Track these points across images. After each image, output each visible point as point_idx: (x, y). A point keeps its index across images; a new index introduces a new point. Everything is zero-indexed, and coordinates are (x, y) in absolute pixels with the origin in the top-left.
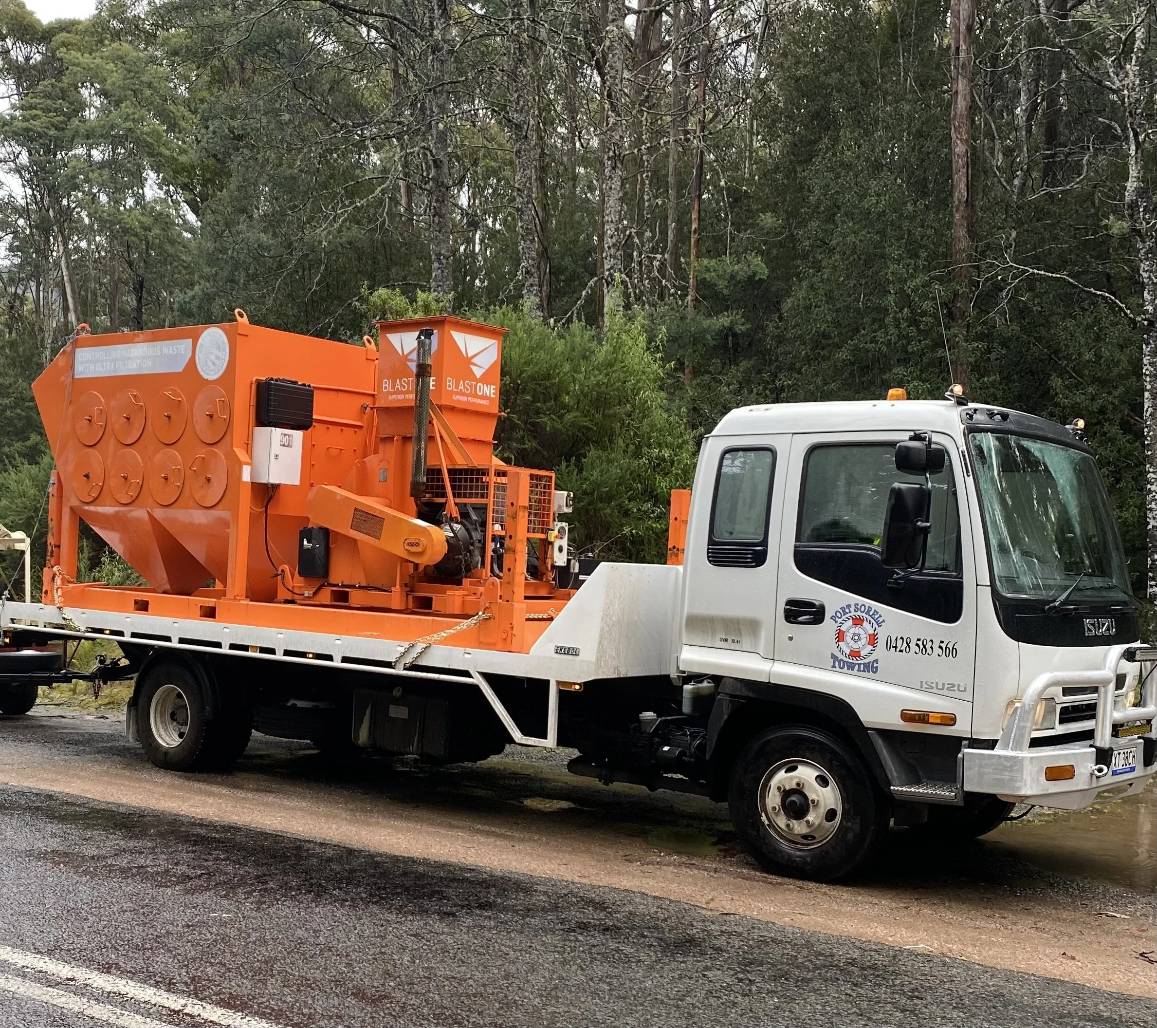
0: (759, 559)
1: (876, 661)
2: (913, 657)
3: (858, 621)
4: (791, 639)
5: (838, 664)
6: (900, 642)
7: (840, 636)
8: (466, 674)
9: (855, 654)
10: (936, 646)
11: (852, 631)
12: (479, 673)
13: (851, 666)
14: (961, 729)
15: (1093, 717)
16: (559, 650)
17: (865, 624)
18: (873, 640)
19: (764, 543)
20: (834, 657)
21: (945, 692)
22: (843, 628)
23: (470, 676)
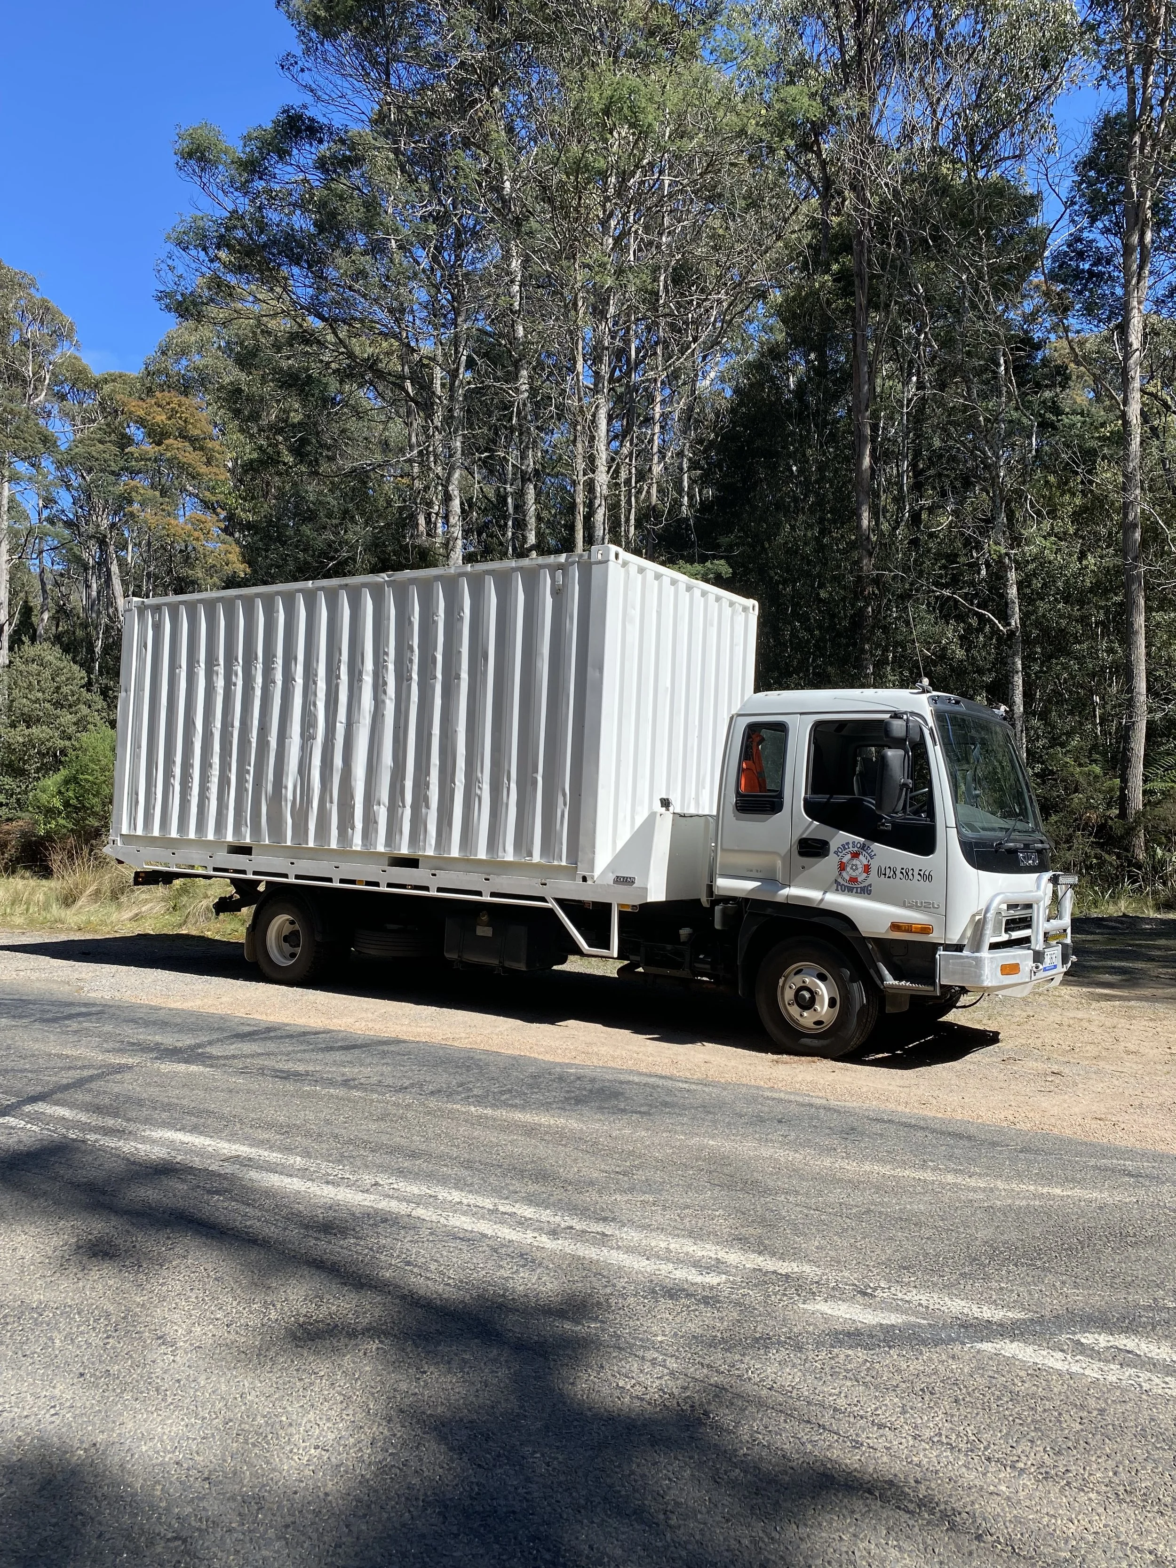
0: (777, 808)
1: (870, 885)
2: (898, 882)
3: (855, 855)
4: (803, 868)
5: (841, 888)
6: (888, 871)
7: (842, 867)
9: (853, 880)
10: (916, 873)
11: (851, 862)
12: (554, 899)
13: (850, 890)
15: (1029, 927)
16: (618, 879)
17: (861, 857)
18: (867, 869)
19: (781, 795)
20: (837, 882)
21: (924, 909)
22: (844, 860)
23: (546, 901)
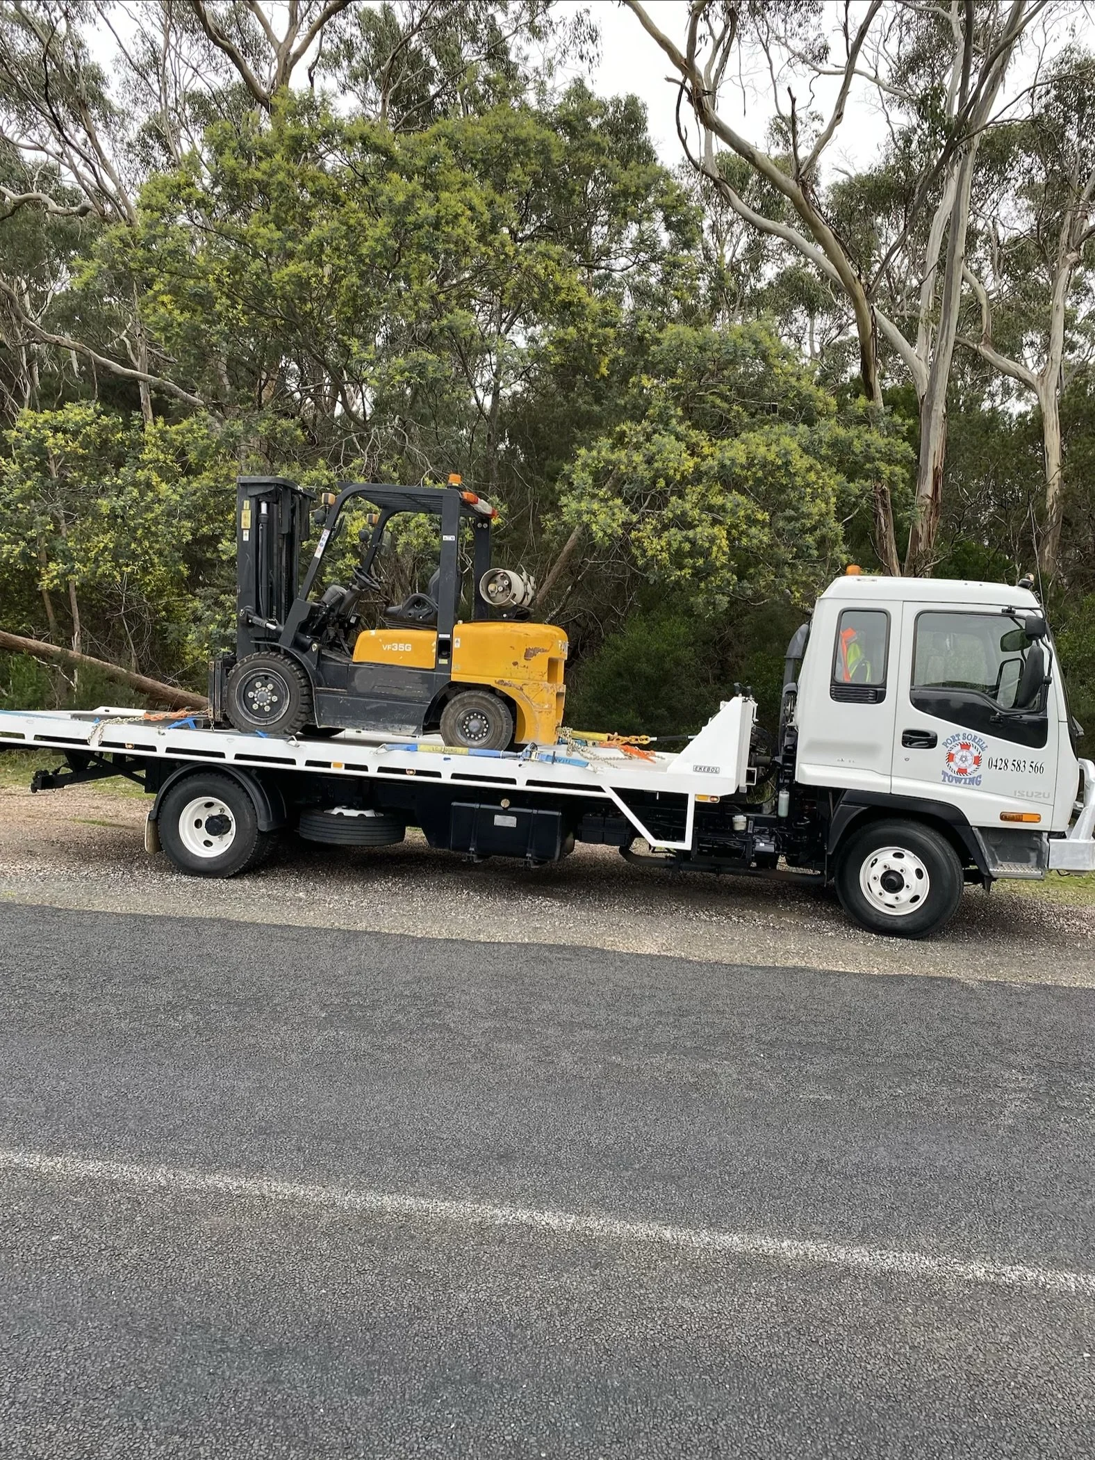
0: (879, 697)
1: (980, 776)
2: (1010, 772)
3: (965, 747)
4: (907, 759)
5: (947, 778)
6: (999, 762)
7: (950, 757)
8: (599, 789)
9: (962, 771)
10: (1027, 765)
11: (961, 753)
12: (613, 788)
13: (959, 780)
14: (1044, 825)
16: (698, 769)
17: (971, 748)
18: (977, 760)
19: (884, 685)
20: (944, 773)
21: (1033, 798)
22: (952, 752)
23: (603, 791)
